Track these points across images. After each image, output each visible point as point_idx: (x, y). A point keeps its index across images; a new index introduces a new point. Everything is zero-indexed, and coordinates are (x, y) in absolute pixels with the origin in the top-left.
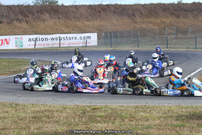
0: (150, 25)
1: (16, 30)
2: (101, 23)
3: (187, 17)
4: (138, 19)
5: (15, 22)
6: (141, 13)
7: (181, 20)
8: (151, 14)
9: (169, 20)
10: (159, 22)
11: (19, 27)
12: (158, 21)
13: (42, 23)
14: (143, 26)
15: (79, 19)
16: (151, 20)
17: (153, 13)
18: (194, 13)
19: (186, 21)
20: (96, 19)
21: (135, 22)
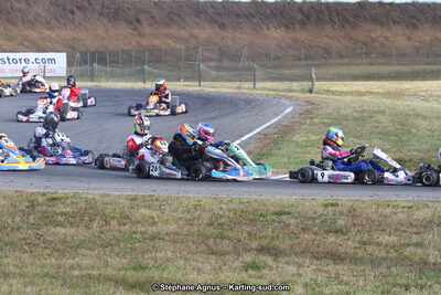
0: (169, 42)
2: (75, 35)
3: (241, 28)
4: (147, 29)
6: (153, 17)
7: (229, 33)
8: (171, 19)
9: (205, 32)
10: (187, 35)
12: (184, 34)
14: (156, 42)
15: (32, 24)
16: (172, 31)
17: (176, 18)
18: (254, 20)
19: (238, 35)
20: (65, 25)
21: (141, 35)
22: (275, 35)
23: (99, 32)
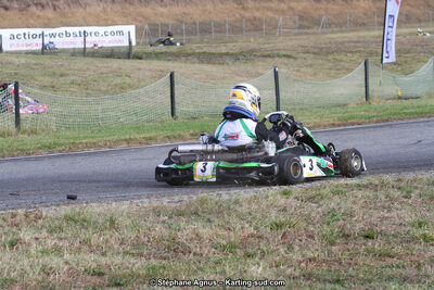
0: (270, 14)
1: (32, 22)
2: (185, 10)
4: (251, 4)
5: (33, 9)
7: (323, 5)
9: (302, 4)
10: (285, 8)
11: (39, 17)
12: (283, 6)
13: (81, 10)
14: (258, 14)
15: (147, 3)
16: (272, 5)
19: (331, 6)
21: (244, 9)
22: (363, 5)
23: (208, 7)
